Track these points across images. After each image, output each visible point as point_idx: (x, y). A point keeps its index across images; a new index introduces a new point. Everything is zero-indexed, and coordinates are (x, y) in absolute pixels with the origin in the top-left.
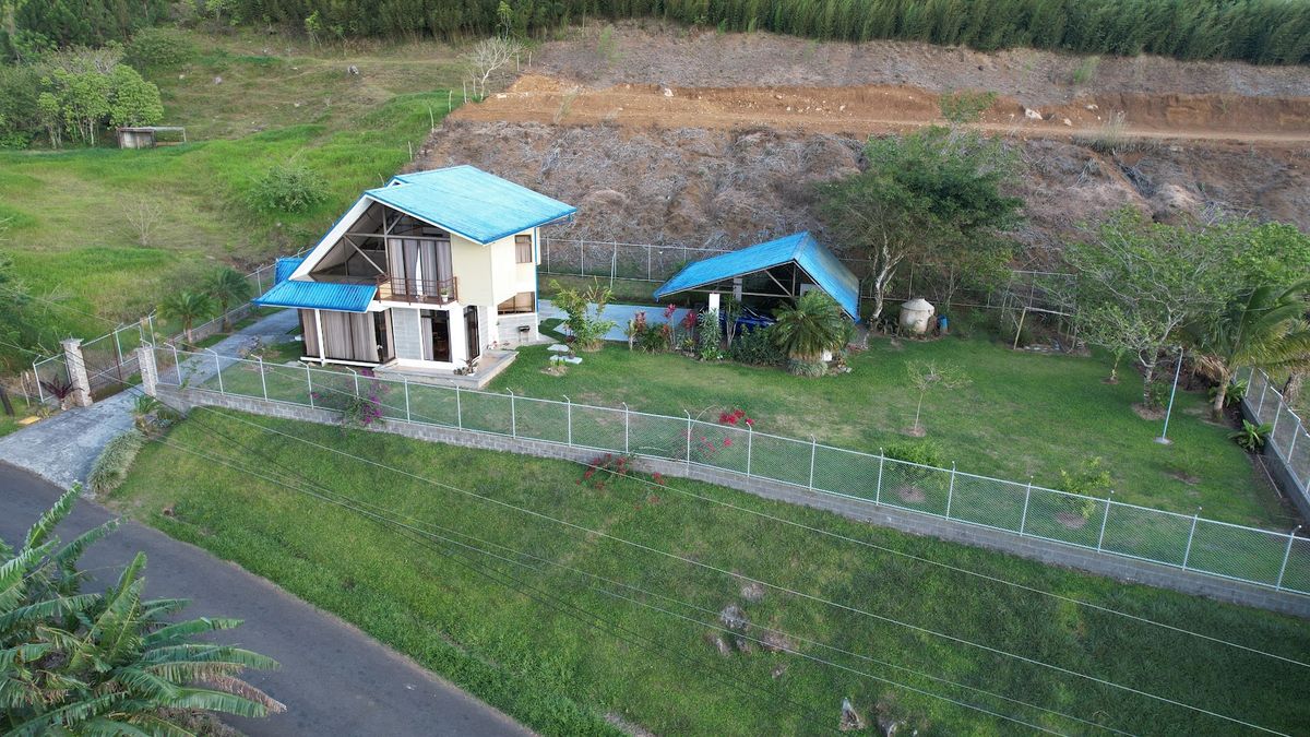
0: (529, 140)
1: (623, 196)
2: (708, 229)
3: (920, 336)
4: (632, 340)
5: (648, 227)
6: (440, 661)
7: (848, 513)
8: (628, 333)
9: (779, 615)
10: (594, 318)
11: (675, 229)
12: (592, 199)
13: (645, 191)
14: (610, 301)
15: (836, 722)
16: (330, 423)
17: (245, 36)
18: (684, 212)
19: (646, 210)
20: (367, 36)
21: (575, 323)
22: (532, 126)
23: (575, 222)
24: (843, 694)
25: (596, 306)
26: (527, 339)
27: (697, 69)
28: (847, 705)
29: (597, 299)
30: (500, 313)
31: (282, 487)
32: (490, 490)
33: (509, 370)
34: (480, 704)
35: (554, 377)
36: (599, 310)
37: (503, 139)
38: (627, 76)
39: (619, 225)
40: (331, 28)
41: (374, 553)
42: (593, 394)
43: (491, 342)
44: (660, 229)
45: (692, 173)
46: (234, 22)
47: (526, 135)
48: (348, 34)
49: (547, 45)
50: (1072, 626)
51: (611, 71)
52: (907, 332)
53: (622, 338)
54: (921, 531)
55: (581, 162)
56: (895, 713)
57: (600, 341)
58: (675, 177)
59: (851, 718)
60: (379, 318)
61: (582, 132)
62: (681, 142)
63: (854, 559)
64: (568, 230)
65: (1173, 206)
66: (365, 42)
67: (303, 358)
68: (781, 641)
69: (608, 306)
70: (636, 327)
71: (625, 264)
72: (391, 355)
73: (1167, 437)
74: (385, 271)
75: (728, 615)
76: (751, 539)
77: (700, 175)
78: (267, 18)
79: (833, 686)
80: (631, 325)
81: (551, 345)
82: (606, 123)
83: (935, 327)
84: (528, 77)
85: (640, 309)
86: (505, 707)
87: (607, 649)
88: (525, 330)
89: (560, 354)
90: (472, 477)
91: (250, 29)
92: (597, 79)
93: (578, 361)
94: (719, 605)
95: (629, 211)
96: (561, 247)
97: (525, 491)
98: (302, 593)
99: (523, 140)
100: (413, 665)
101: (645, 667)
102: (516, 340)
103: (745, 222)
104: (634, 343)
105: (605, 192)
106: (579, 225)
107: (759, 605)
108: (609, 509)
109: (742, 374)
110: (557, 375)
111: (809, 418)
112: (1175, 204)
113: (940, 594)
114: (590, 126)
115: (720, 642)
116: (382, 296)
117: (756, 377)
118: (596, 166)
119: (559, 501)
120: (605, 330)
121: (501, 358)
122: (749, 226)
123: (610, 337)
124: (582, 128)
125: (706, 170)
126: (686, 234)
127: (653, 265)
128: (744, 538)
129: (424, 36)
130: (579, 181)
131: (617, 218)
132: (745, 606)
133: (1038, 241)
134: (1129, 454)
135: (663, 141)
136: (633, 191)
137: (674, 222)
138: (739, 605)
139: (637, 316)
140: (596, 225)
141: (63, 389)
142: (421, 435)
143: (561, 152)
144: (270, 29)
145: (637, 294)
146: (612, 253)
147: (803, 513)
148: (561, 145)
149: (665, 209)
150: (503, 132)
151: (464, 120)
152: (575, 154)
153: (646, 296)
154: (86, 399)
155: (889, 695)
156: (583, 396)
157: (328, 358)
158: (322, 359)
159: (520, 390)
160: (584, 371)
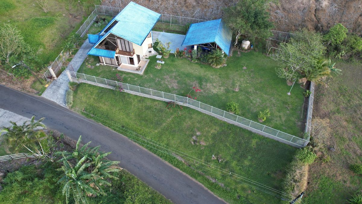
2: (196, 7)
3: (246, 50)
5: (180, 6)
6: (143, 143)
7: (218, 118)
9: (203, 138)
11: (187, 7)
15: (211, 158)
16: (112, 89)
24: (213, 154)
26: (151, 54)
28: (213, 156)
31: (105, 104)
32: (148, 108)
33: (148, 66)
34: (151, 153)
35: (158, 70)
41: (127, 120)
42: (167, 76)
50: (254, 145)
52: (243, 49)
54: (231, 123)
56: (221, 158)
59: (214, 158)
60: (117, 58)
63: (218, 128)
65: (321, 7)
67: (100, 63)
68: (203, 143)
70: (177, 52)
72: (120, 63)
73: (290, 93)
74: (117, 46)
75: (194, 138)
76: (199, 122)
79: (211, 152)
81: (157, 55)
83: (249, 48)
86: (155, 153)
87: (172, 142)
90: (144, 104)
93: (163, 63)
94: (192, 136)
97: (155, 109)
98: (115, 130)
100: (138, 145)
101: (179, 146)
102: (149, 54)
103: (206, 6)
104: (176, 55)
106: (161, 4)
107: (199, 136)
108: (172, 114)
109: (201, 67)
110: (159, 68)
111: (214, 84)
112: (322, 6)
113: (232, 137)
115: (192, 142)
116: (117, 52)
117: (205, 69)
119: (162, 111)
121: (146, 61)
122: (207, 7)
123: (171, 52)
126: (190, 9)
128: (198, 122)
132: (197, 136)
133: (282, 17)
134: (280, 98)
137: (187, 4)
138: (196, 136)
139: (177, 49)
140: (166, 5)
141: (51, 77)
142: (132, 93)
145: (177, 30)
147: (209, 116)
153: (179, 30)
154: (56, 78)
155: (220, 155)
156: (165, 77)
157: (106, 63)
158: (105, 64)
159: (151, 75)
160: (165, 67)
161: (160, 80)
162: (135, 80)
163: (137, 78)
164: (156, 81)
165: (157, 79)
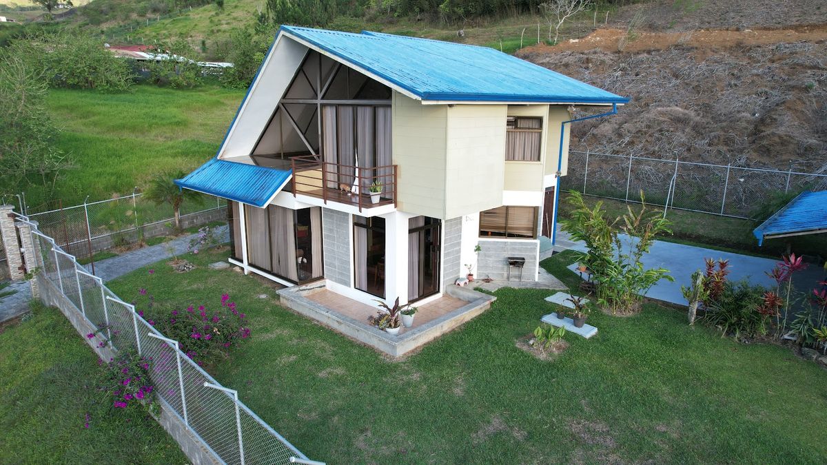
0: (590, 65)
1: (692, 114)
4: (695, 307)
5: (724, 148)
8: (691, 295)
10: (631, 260)
11: (765, 150)
12: (651, 115)
13: (720, 108)
14: (663, 235)
17: (402, 23)
18: (782, 131)
19: (722, 128)
20: (480, 15)
21: (597, 262)
22: (595, 53)
23: (627, 139)
25: (637, 240)
26: (520, 277)
27: (786, 9)
29: (639, 230)
30: (483, 233)
33: (468, 328)
35: (535, 361)
36: (641, 249)
37: (564, 65)
38: (702, 23)
39: (683, 145)
40: (455, 9)
42: (601, 427)
43: (463, 274)
44: (741, 151)
45: (793, 88)
46: (396, 15)
47: (588, 61)
48: (468, 14)
49: (625, 8)
51: (685, 20)
53: (677, 299)
55: (643, 82)
57: (637, 298)
58: (766, 93)
61: (648, 56)
62: (776, 58)
64: (617, 148)
66: (479, 20)
67: (231, 260)
69: (656, 243)
70: (706, 285)
71: (687, 191)
72: (316, 272)
74: (317, 152)
77: (807, 89)
78: (417, 10)
80: (699, 282)
81: (554, 292)
82: (677, 46)
84: (603, 30)
85: (717, 256)
88: (517, 263)
89: (562, 313)
91: (406, 18)
92: (670, 28)
93: (588, 332)
95: (698, 130)
96: (604, 166)
99: (584, 66)
102: (501, 278)
104: (699, 313)
105: (669, 109)
106: (631, 143)
110: (543, 356)
114: (658, 50)
116: (298, 187)
118: (660, 85)
120: (647, 280)
121: (469, 302)
123: (653, 293)
124: (649, 52)
125: (816, 85)
126: (784, 157)
127: (729, 194)
129: (523, 12)
130: (637, 99)
131: (681, 137)
135: (750, 58)
136: (706, 108)
137: (765, 142)
139: (710, 266)
140: (653, 144)
143: (622, 76)
144: (419, 17)
145: (701, 232)
146: (670, 176)
148: (623, 69)
149: (751, 127)
150: (565, 60)
151: (531, 53)
152: (637, 75)
153: (714, 235)
156: (575, 428)
157: (250, 265)
158: (245, 265)
159: (459, 380)
160: (596, 359)
161: (518, 435)
162: (322, 374)
163: (340, 371)
164: (478, 438)
165: (496, 422)
